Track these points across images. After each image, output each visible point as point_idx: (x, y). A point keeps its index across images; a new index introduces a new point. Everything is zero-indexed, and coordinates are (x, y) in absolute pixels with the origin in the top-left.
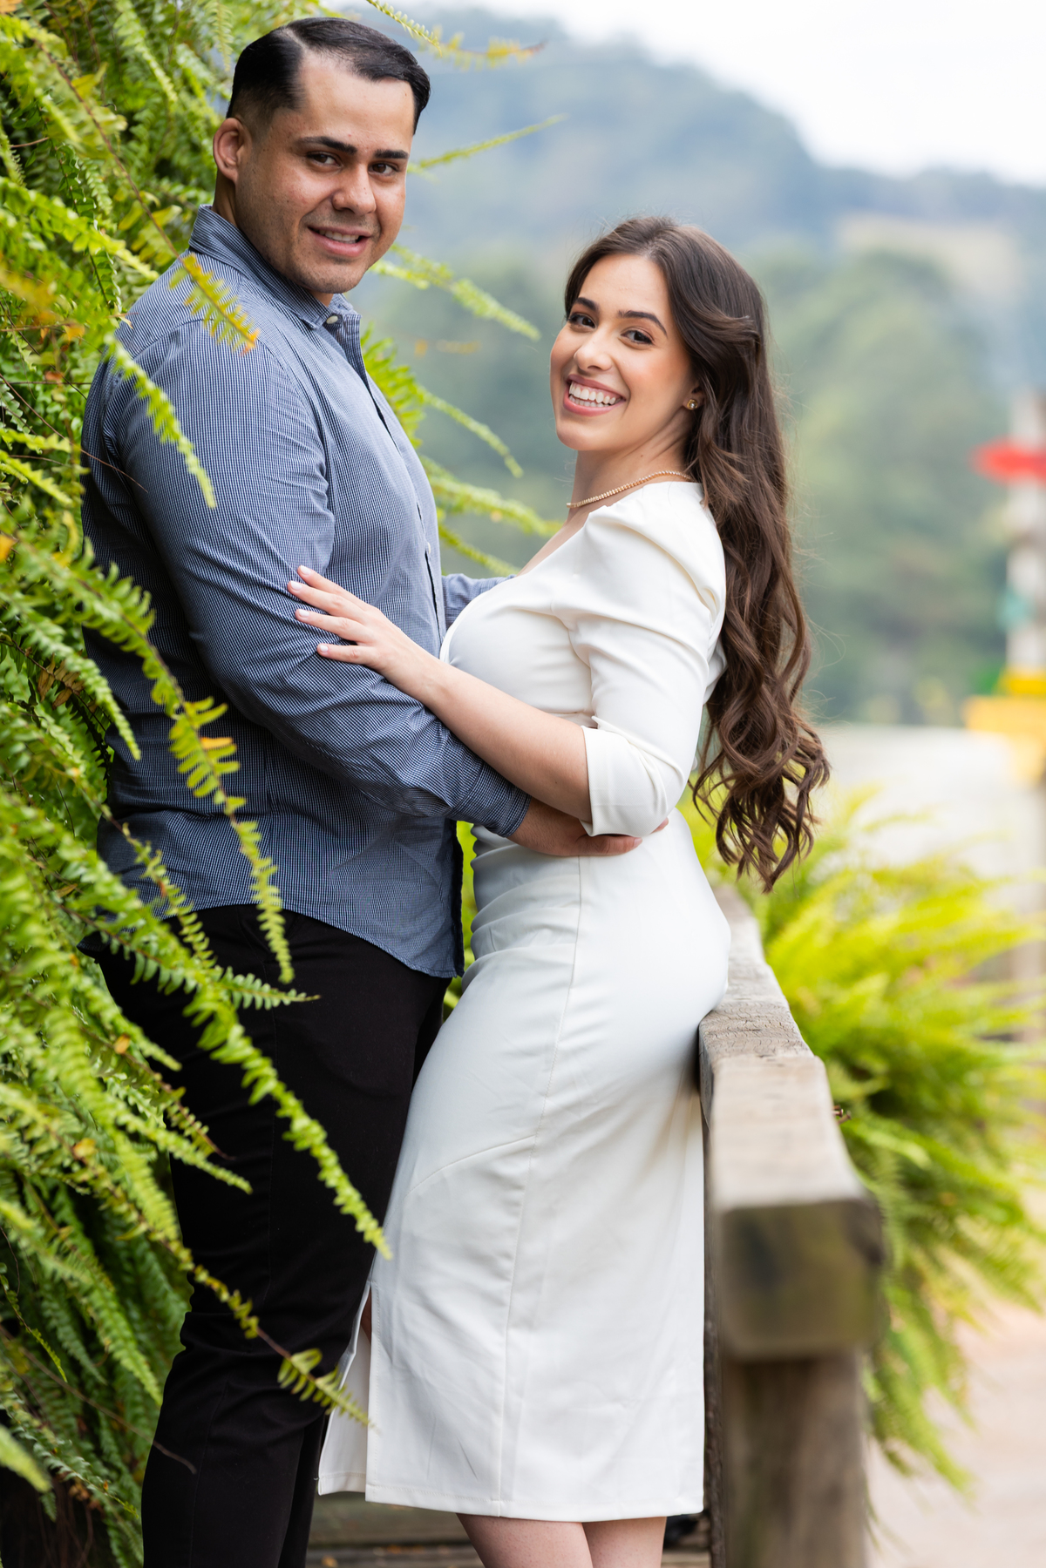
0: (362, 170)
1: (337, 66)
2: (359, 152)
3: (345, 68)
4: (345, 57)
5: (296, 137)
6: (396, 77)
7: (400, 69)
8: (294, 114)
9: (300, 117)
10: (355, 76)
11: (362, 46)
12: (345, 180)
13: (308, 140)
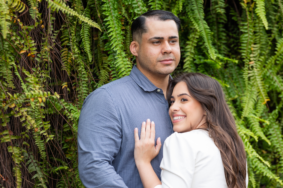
0: (167, 42)
1: (154, 19)
2: (164, 38)
3: (156, 19)
4: (156, 17)
5: (148, 39)
6: (170, 19)
7: (170, 17)
8: (146, 34)
9: (148, 34)
10: (159, 21)
11: (159, 14)
12: (163, 46)
13: (151, 39)
